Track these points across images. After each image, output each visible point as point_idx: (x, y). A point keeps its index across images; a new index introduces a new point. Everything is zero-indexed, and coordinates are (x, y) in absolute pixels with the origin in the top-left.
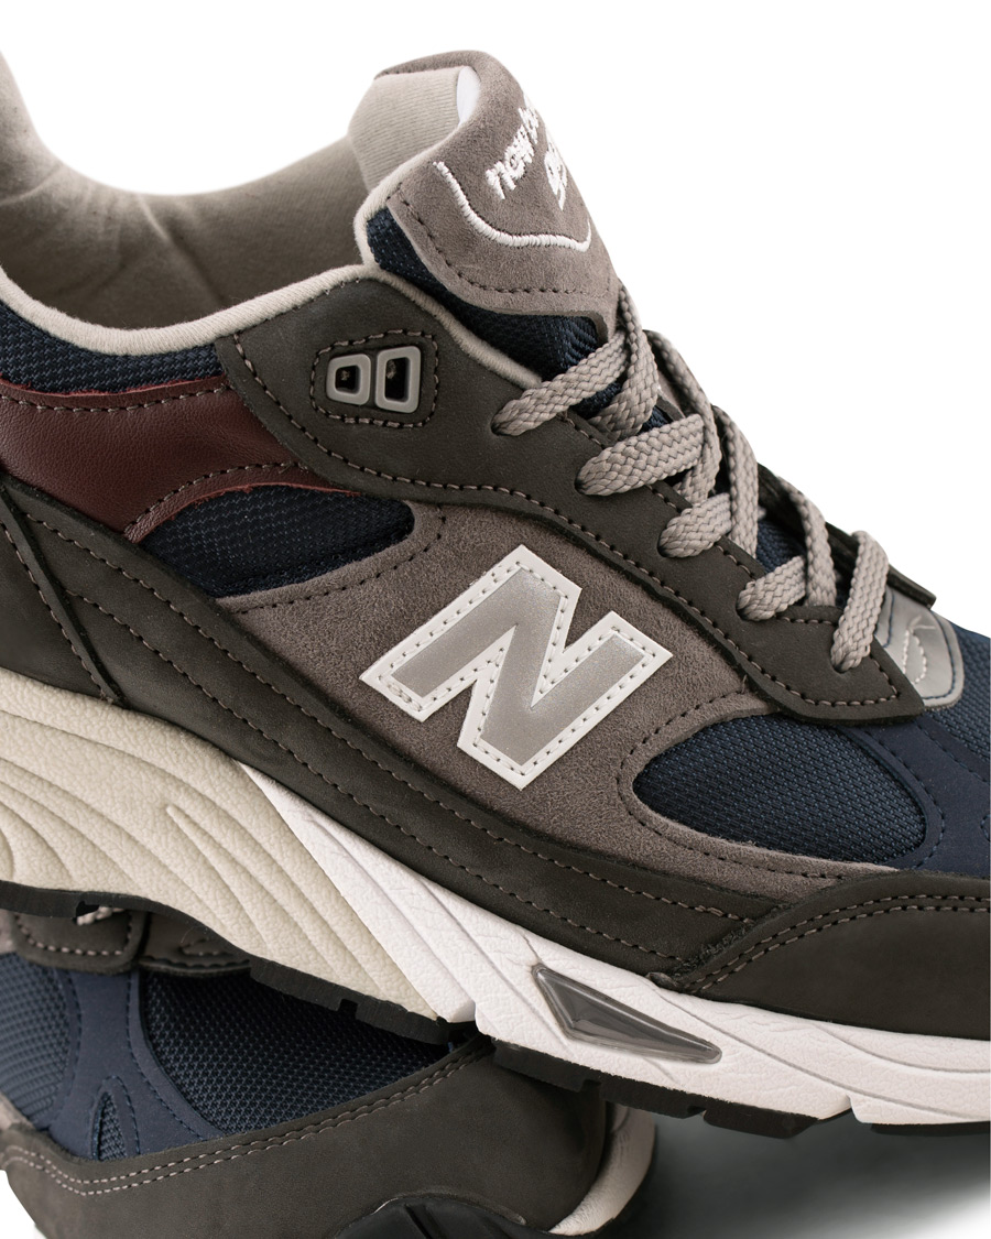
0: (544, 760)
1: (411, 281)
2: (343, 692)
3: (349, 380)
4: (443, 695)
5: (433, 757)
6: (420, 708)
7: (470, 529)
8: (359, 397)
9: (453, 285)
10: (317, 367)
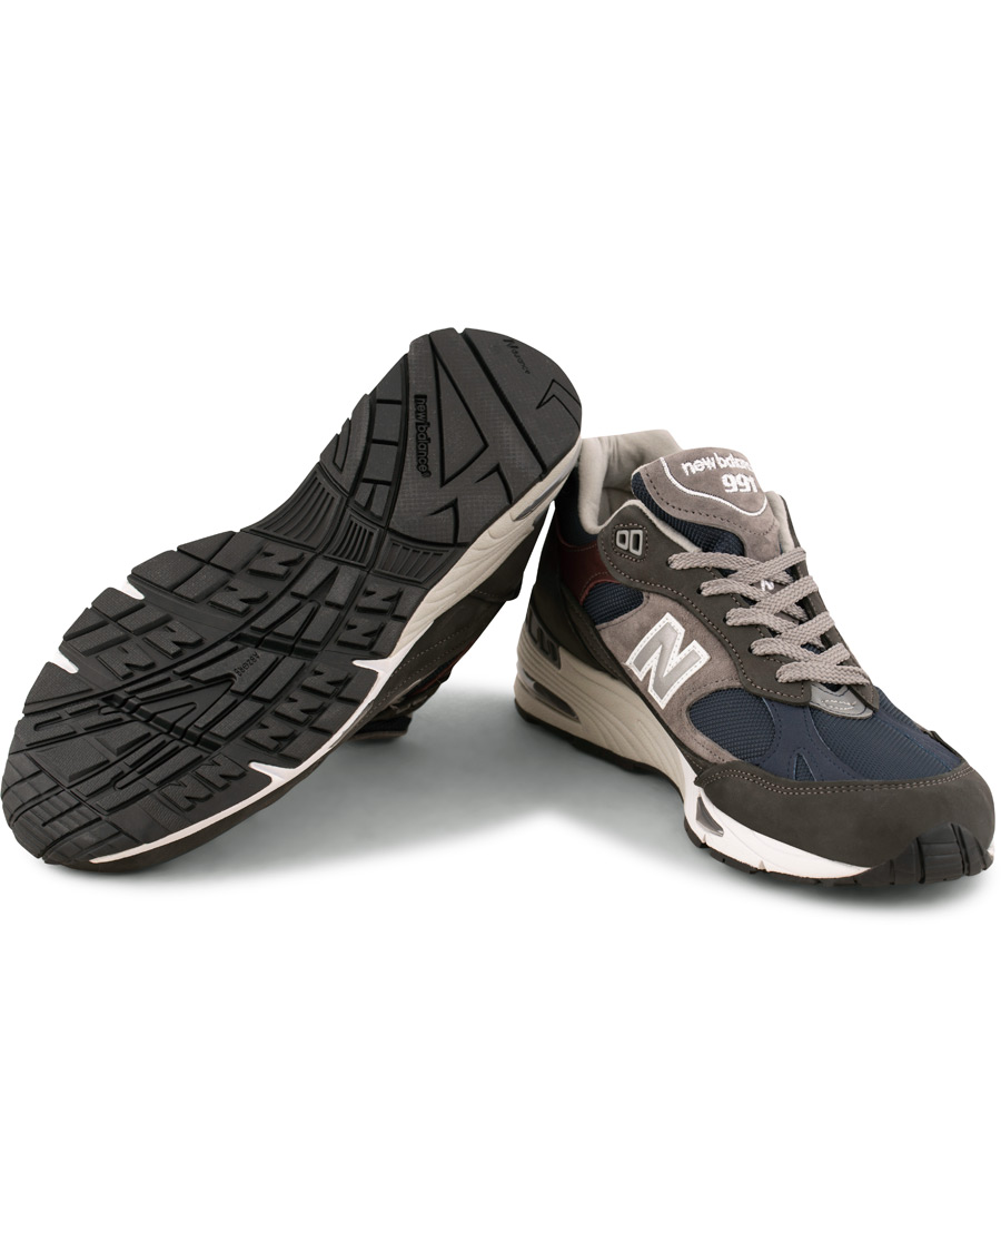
0: (667, 698)
3: (623, 539)
8: (624, 546)
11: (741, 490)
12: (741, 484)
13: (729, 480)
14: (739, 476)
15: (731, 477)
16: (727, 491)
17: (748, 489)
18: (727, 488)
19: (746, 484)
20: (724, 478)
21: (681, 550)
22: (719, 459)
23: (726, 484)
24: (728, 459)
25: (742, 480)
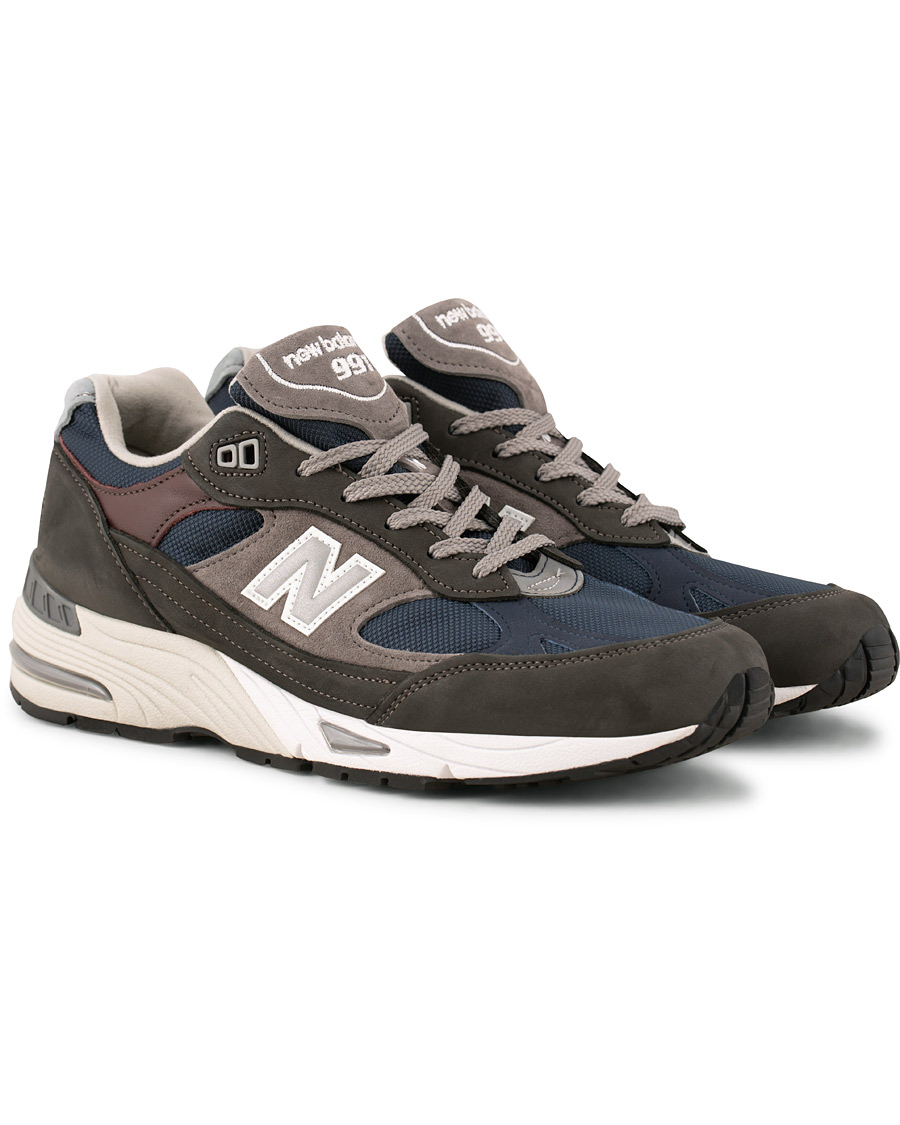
0: (318, 622)
1: (249, 407)
2: (233, 602)
3: (227, 457)
4: (276, 597)
5: (271, 626)
6: (266, 604)
7: (285, 519)
8: (232, 464)
9: (266, 406)
10: (212, 454)
11: (356, 373)
12: (354, 366)
13: (339, 364)
14: (350, 358)
15: (341, 361)
16: (340, 378)
17: (364, 370)
18: (340, 375)
19: (360, 363)
20: (334, 364)
21: (307, 456)
22: (325, 343)
23: (337, 370)
24: (334, 339)
25: (354, 360)
